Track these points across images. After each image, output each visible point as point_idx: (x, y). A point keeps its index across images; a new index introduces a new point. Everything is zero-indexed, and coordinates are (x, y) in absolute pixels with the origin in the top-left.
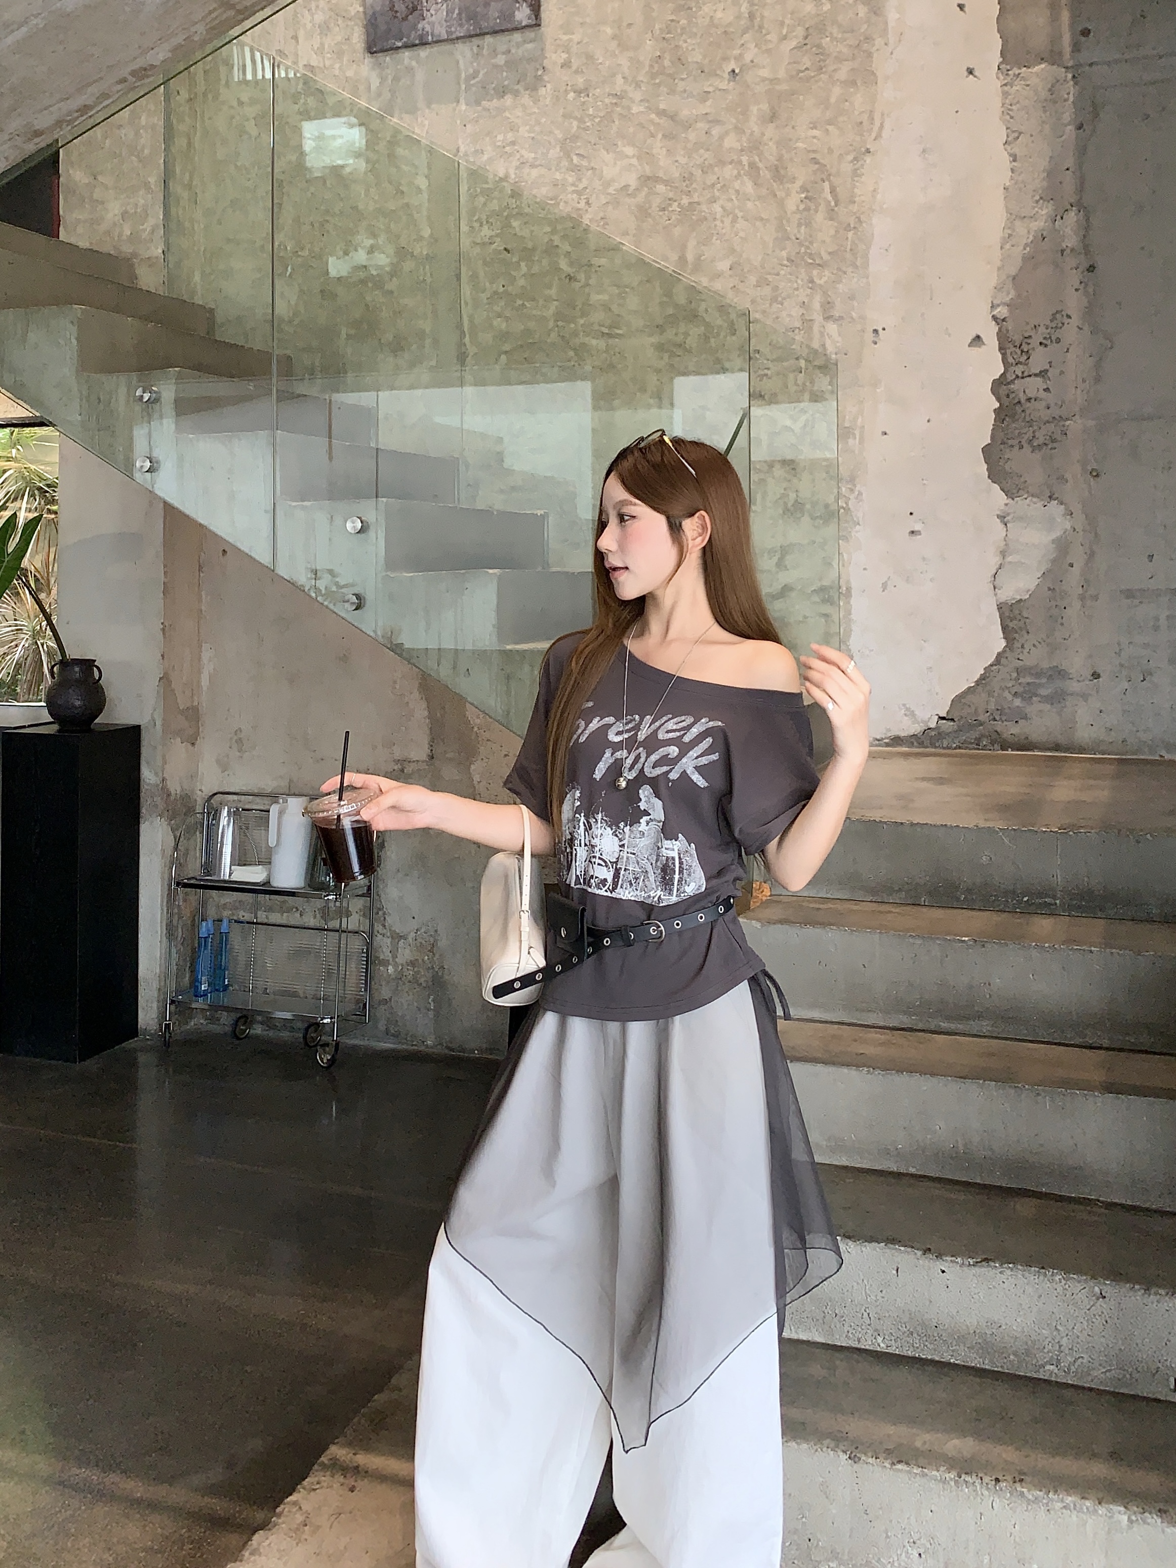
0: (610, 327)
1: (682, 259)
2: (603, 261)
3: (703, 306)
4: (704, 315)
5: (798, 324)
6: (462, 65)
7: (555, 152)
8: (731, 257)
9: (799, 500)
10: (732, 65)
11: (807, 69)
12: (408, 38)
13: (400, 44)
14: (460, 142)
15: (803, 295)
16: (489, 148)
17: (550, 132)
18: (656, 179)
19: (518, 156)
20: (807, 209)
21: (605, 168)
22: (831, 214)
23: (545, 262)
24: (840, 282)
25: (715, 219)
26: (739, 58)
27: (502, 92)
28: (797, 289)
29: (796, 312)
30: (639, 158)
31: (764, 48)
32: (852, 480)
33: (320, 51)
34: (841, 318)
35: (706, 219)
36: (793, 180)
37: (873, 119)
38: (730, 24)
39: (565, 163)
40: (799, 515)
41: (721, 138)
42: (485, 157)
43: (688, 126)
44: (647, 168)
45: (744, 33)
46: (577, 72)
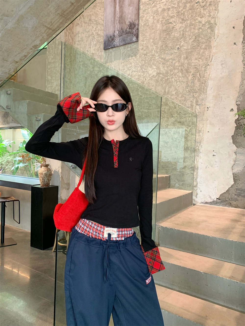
0: (149, 107)
1: (165, 91)
2: (148, 92)
3: (169, 102)
4: (169, 104)
5: (190, 106)
6: (121, 51)
7: (139, 69)
8: (176, 91)
9: (188, 147)
10: (178, 46)
11: (195, 46)
12: (111, 46)
13: (110, 47)
14: (120, 67)
15: (191, 99)
16: (126, 68)
17: (138, 64)
18: (160, 73)
19: (132, 70)
20: (193, 79)
21: (149, 71)
22: (199, 80)
23: (136, 93)
24: (200, 96)
25: (172, 82)
26: (179, 45)
27: (129, 56)
28: (190, 98)
29: (190, 103)
30: (157, 69)
31: (186, 42)
32: (200, 142)
33: (95, 50)
34: (200, 104)
35: (171, 82)
36: (190, 72)
37: (210, 57)
38: (178, 37)
39: (141, 71)
40: (187, 150)
41: (175, 63)
42: (125, 70)
43: (168, 61)
44: (158, 71)
45: (181, 38)
46: (145, 50)
